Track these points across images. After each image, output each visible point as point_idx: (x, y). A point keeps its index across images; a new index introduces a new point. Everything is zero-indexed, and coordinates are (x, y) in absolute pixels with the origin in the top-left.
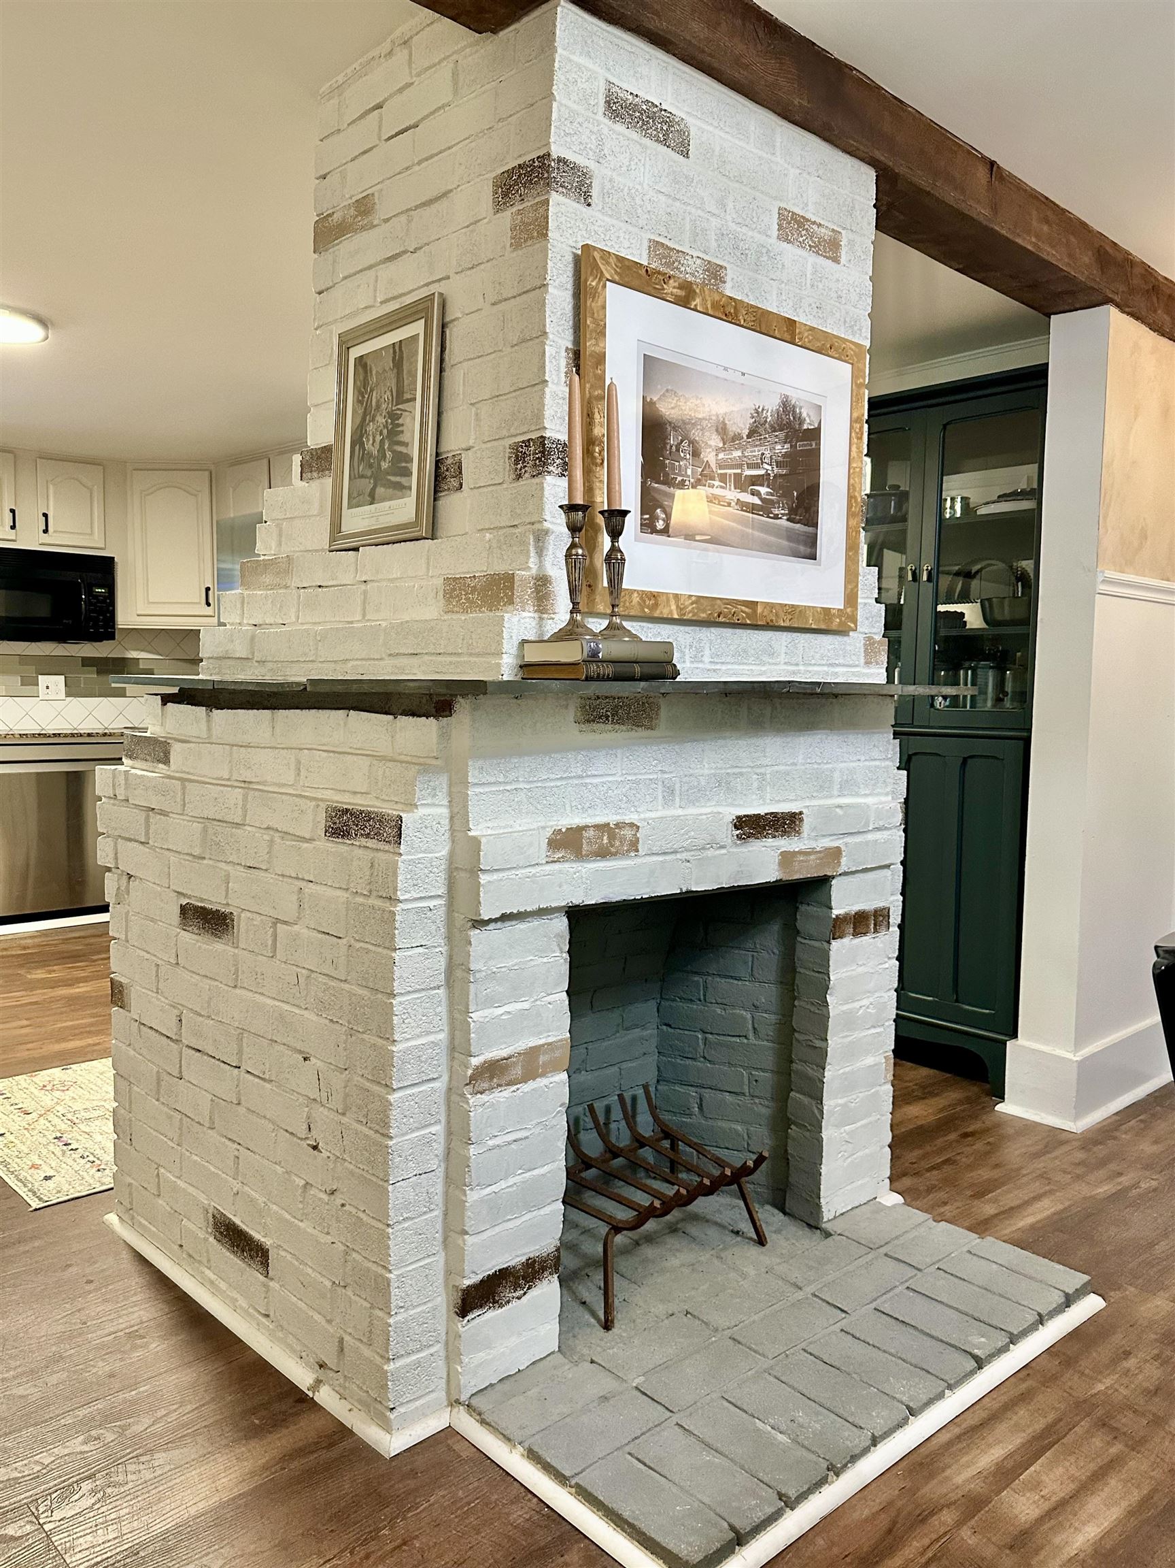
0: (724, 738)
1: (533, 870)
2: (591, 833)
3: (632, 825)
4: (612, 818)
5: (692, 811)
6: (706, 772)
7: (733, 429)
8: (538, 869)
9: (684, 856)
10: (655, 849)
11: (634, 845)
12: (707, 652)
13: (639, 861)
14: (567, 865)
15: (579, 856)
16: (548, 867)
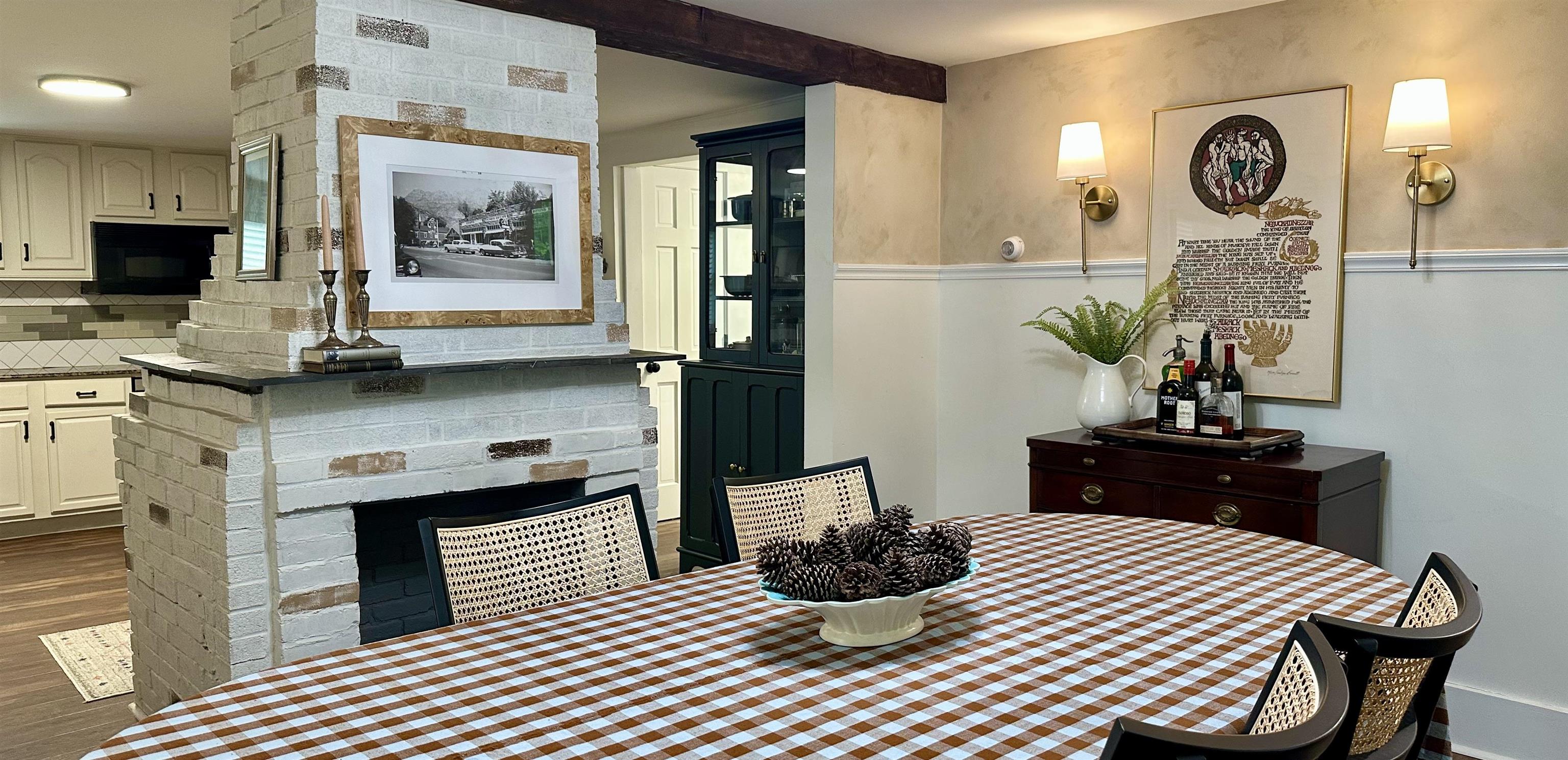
0: (482, 395)
1: (318, 483)
2: (365, 459)
3: (399, 453)
4: (382, 449)
5: (455, 442)
6: (467, 417)
7: (473, 207)
8: (322, 482)
9: (446, 470)
10: (420, 467)
11: (402, 465)
12: (462, 343)
13: (405, 474)
14: (345, 479)
15: (355, 472)
16: (330, 481)
